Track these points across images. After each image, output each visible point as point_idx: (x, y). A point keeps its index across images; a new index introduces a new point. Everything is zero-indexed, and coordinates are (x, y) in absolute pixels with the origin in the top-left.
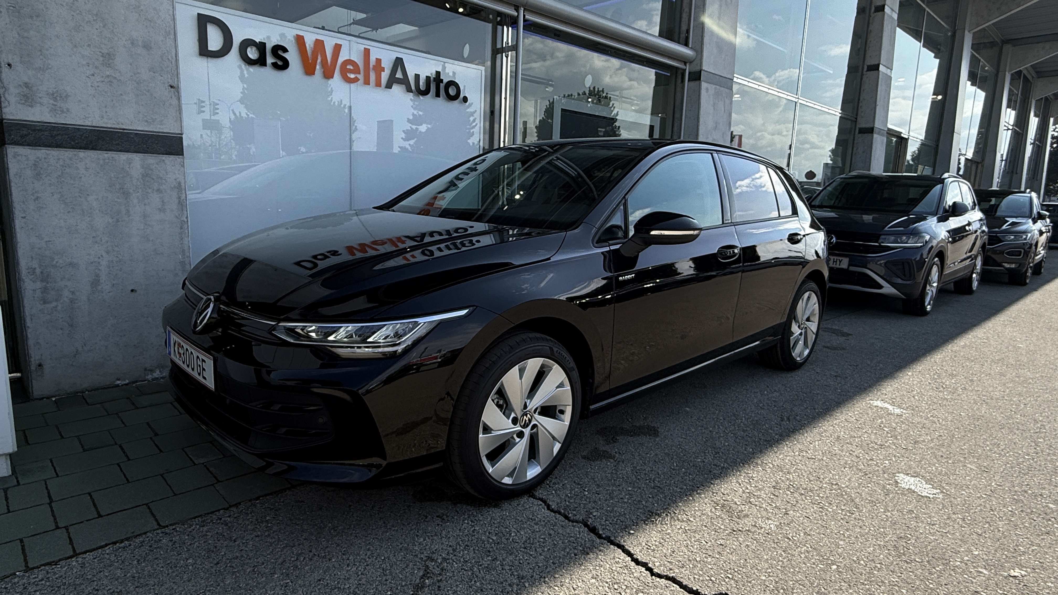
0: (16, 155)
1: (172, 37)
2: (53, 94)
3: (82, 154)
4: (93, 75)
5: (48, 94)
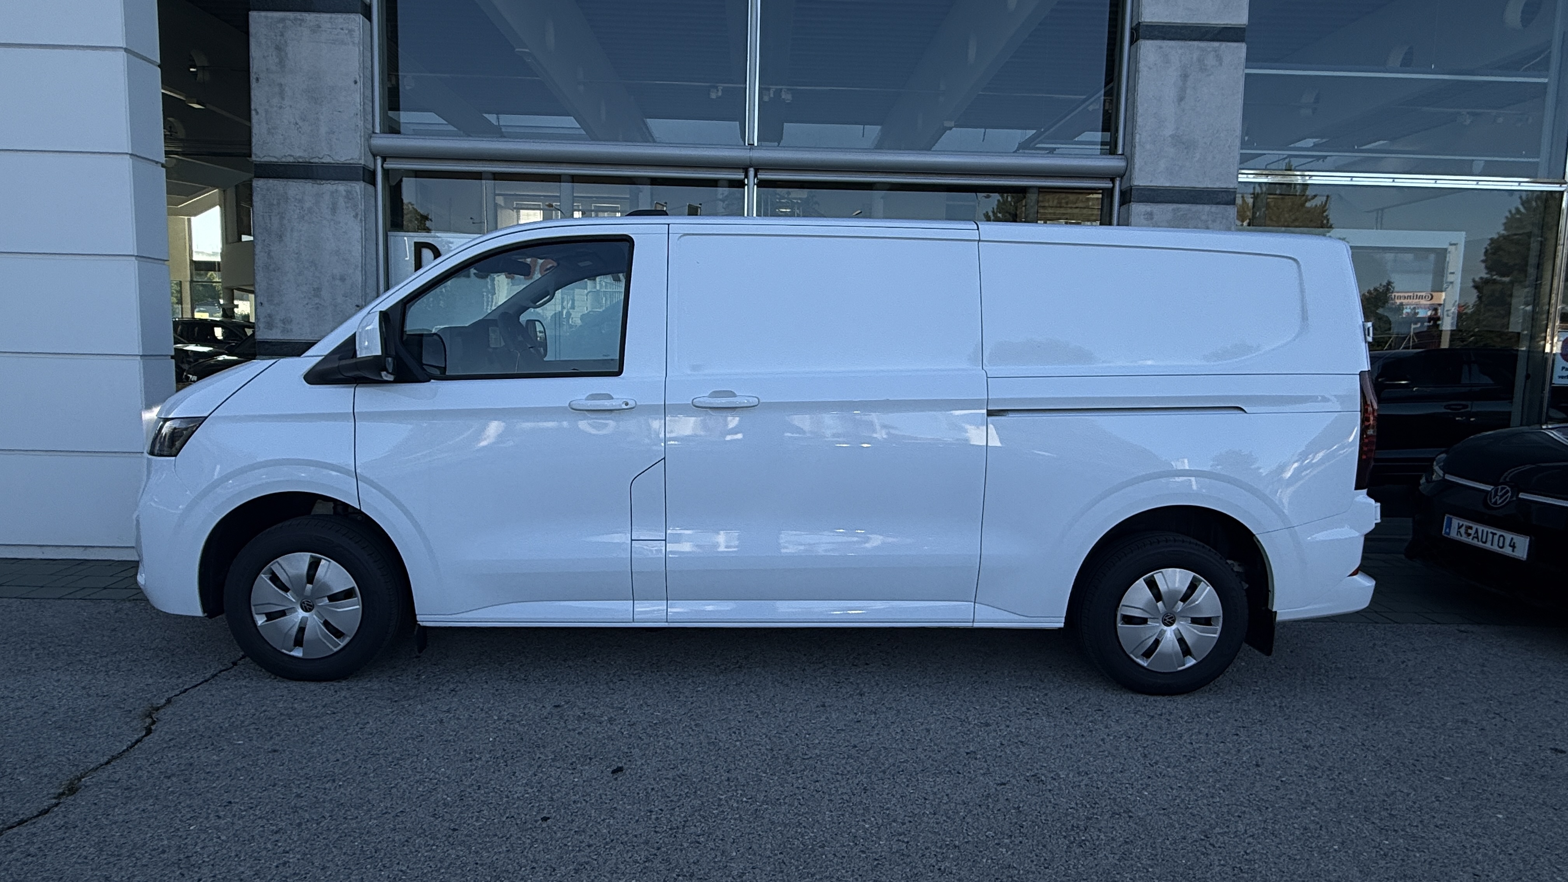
2: (285, 321)
4: (307, 304)
5: (280, 320)
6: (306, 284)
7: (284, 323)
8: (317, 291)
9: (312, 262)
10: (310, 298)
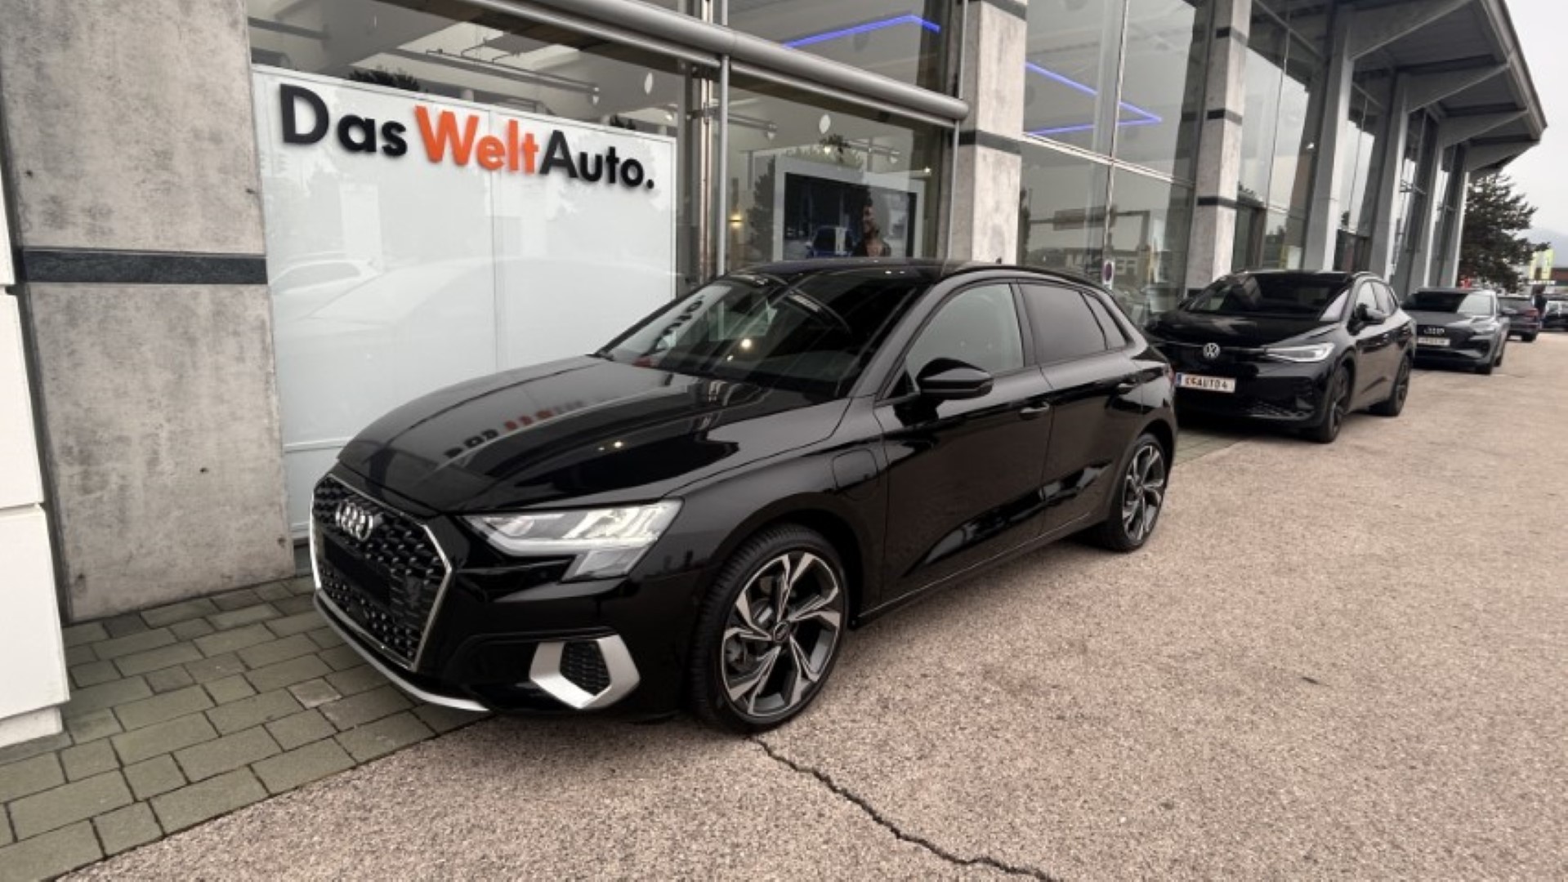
0: (42, 296)
1: (249, 123)
2: (90, 211)
3: (132, 288)
4: (144, 182)
5: (83, 210)
6: (137, 142)
7: (93, 217)
8: (164, 158)
9: (146, 99)
10: (148, 171)
